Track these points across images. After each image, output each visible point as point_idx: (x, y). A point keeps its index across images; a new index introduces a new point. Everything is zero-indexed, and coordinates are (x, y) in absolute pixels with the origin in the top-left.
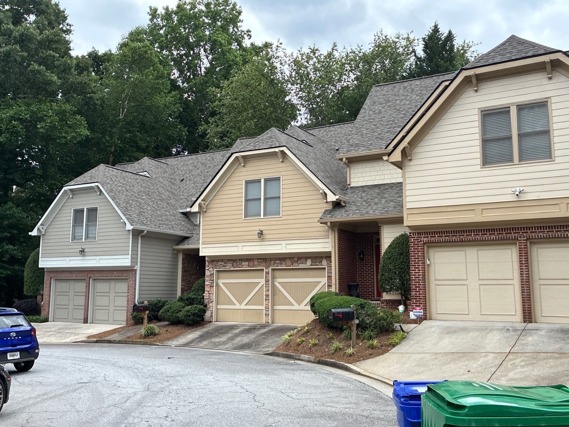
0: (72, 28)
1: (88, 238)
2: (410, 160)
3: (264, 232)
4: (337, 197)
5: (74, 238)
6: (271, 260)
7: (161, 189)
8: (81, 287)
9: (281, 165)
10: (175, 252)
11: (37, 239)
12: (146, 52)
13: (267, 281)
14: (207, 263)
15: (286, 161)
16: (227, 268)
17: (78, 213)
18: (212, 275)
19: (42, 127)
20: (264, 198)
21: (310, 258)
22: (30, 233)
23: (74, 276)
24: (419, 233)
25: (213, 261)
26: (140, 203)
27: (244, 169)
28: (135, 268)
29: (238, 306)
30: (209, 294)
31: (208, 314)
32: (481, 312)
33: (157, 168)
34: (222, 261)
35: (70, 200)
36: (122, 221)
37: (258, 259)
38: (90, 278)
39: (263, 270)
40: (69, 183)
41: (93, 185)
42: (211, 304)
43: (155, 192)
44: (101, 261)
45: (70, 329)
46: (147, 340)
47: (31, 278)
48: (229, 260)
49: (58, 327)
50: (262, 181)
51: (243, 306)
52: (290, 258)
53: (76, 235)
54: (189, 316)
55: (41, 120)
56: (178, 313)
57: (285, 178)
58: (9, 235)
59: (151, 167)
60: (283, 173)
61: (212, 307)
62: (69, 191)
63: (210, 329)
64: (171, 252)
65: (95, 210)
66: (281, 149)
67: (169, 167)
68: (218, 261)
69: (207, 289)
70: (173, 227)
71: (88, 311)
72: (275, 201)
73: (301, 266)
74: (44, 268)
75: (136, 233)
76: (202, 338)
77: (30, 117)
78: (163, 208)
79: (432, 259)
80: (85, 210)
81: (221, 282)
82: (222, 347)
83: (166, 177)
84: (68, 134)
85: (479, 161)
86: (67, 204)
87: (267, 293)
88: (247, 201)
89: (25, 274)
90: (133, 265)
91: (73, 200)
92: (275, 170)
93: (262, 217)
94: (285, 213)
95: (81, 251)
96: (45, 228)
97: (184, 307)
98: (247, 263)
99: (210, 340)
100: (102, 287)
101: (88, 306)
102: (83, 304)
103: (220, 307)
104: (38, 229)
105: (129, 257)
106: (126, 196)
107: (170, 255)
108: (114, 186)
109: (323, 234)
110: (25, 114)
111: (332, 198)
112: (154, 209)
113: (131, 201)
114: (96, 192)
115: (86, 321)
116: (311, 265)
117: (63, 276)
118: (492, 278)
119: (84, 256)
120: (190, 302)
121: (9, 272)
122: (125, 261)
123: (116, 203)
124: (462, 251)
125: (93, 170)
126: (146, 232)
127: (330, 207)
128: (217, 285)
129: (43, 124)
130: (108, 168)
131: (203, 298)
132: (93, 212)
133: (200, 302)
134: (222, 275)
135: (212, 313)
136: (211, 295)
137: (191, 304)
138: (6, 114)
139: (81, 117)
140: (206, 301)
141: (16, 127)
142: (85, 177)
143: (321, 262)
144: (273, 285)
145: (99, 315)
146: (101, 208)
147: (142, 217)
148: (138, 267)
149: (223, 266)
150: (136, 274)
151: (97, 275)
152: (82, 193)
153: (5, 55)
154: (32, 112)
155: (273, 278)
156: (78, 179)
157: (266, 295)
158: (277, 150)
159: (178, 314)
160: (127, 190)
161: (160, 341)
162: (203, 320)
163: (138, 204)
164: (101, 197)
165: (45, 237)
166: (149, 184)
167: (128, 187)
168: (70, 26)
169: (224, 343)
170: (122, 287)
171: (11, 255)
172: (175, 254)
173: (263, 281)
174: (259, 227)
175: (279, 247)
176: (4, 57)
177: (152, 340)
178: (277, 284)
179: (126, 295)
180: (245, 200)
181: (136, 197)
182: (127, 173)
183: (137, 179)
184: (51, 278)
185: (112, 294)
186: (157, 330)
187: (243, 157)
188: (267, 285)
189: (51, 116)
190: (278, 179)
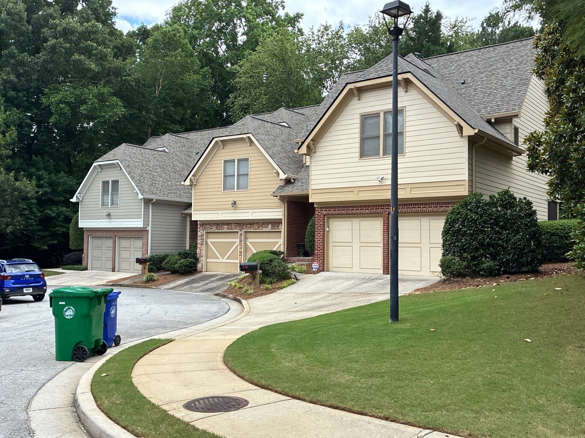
0: (117, 11)
1: (113, 204)
2: (315, 152)
3: (237, 203)
4: (286, 176)
5: (103, 204)
6: (244, 224)
7: (176, 163)
8: (110, 243)
9: (249, 148)
10: (183, 215)
11: (77, 204)
12: (175, 35)
13: (241, 241)
14: (199, 226)
15: (253, 145)
16: (213, 230)
17: (105, 184)
18: (202, 235)
19: (84, 109)
20: (237, 175)
21: (270, 223)
22: (71, 200)
23: (104, 234)
24: (321, 208)
25: (203, 224)
26: (154, 176)
27: (223, 151)
28: (148, 229)
29: (221, 260)
30: (201, 250)
31: (199, 266)
32: (360, 266)
33: (177, 143)
34: (209, 224)
35: (100, 173)
36: (135, 191)
37: (234, 223)
38: (116, 236)
39: (238, 232)
40: (98, 160)
41: (114, 162)
42: (201, 258)
43: (170, 165)
44: (123, 223)
45: (99, 276)
46: (147, 285)
47: (74, 236)
48: (214, 224)
49: (92, 274)
50: (236, 160)
51: (225, 260)
52: (257, 223)
53: (105, 202)
54: (182, 267)
55: (84, 102)
56: (175, 264)
57: (252, 159)
58: (63, 199)
59: (170, 143)
60: (250, 155)
61: (203, 260)
62: (98, 167)
63: (196, 277)
64: (179, 215)
65: (117, 182)
66: (248, 135)
67: (189, 141)
68: (206, 224)
69: (199, 246)
70: (181, 195)
71: (115, 262)
72: (245, 177)
73: (265, 229)
74: (83, 228)
75: (147, 202)
76: (187, 283)
77: (75, 99)
78: (175, 179)
79: (331, 227)
80: (110, 181)
81: (209, 241)
82: (195, 290)
83: (183, 151)
84: (107, 114)
85: (358, 155)
86: (97, 177)
87: (241, 250)
88: (225, 176)
89: (70, 232)
90: (145, 226)
91: (102, 173)
92: (245, 152)
93: (236, 190)
94: (251, 187)
95: (107, 215)
96: (82, 196)
97: (180, 260)
98: (227, 227)
99: (190, 285)
100: (125, 243)
101: (115, 258)
102: (111, 257)
103: (208, 260)
104: (77, 197)
105: (142, 220)
106: (141, 170)
107: (179, 218)
108: (132, 162)
109: (278, 204)
110: (70, 98)
111: (283, 176)
112: (165, 180)
113: (145, 175)
114: (117, 167)
115: (113, 270)
116: (271, 229)
117: (97, 234)
118: (368, 241)
119: (110, 219)
120: (186, 256)
121: (65, 230)
122: (138, 223)
123: (131, 177)
124: (350, 221)
125: (116, 149)
126: (155, 200)
127: (283, 183)
128: (207, 243)
129: (85, 107)
130: (129, 147)
131: (196, 253)
132: (116, 183)
133: (193, 256)
134: (210, 235)
135: (202, 265)
136: (202, 251)
137: (186, 258)
138: (55, 98)
139: (117, 98)
140: (198, 256)
141: (63, 109)
142: (110, 154)
143: (278, 226)
144: (246, 244)
145: (124, 265)
146: (121, 180)
147: (152, 188)
148: (149, 228)
149: (210, 229)
150: (148, 233)
151: (120, 234)
152: (108, 168)
153: (52, 47)
154: (77, 95)
155: (246, 238)
156: (105, 156)
157: (240, 252)
158: (244, 136)
159: (175, 266)
160: (143, 165)
161: (155, 285)
162: (196, 270)
163: (151, 177)
164: (121, 171)
165: (83, 203)
166: (165, 158)
167: (144, 163)
168: (115, 9)
169: (199, 287)
170: (139, 243)
171: (65, 215)
172: (184, 217)
173: (238, 241)
174: (233, 198)
175: (247, 214)
176: (51, 49)
177: (150, 284)
178: (248, 243)
179: (141, 250)
180: (224, 176)
181: (150, 170)
182: (146, 150)
183: (155, 154)
184: (88, 236)
185: (132, 249)
186: (156, 278)
187: (222, 141)
188: (241, 244)
189: (91, 99)
190: (247, 160)
